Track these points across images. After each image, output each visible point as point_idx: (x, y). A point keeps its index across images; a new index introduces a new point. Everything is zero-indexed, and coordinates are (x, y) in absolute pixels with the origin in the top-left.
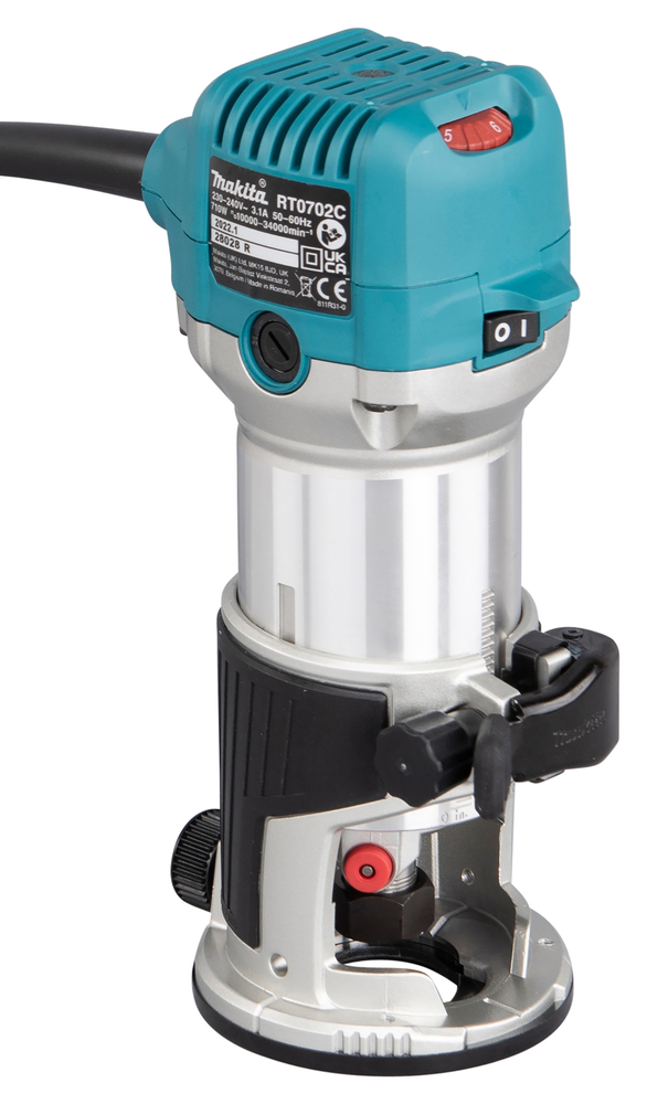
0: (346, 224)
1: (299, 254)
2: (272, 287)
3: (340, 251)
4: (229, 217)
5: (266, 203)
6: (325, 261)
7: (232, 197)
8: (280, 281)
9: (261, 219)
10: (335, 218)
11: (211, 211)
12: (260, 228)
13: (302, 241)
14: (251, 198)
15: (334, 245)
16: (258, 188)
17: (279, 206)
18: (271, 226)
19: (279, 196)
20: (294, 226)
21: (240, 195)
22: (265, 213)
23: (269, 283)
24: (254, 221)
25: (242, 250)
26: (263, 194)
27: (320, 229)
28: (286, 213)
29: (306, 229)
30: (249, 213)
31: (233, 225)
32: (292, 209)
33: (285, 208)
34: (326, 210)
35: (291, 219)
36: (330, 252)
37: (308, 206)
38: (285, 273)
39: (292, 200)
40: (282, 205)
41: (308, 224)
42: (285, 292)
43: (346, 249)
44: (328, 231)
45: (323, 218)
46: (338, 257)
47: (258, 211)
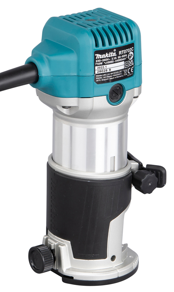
0: (133, 52)
1: (124, 65)
2: (117, 77)
3: (132, 59)
4: (104, 64)
5: (116, 55)
6: (130, 63)
7: (104, 58)
8: (119, 74)
9: (114, 60)
10: (132, 51)
11: (95, 66)
12: (114, 63)
13: (125, 61)
14: (111, 56)
15: (131, 58)
16: (113, 52)
17: (119, 54)
18: (117, 61)
19: (120, 52)
20: (123, 58)
21: (107, 57)
22: (116, 58)
23: (116, 76)
24: (113, 62)
25: (108, 71)
26: (115, 53)
27: (129, 55)
28: (121, 55)
29: (126, 57)
30: (111, 60)
31: (105, 66)
32: (123, 54)
33: (121, 54)
34: (130, 50)
35: (123, 56)
36: (130, 60)
37: (126, 51)
38: (121, 71)
39: (123, 51)
40: (120, 54)
41: (126, 55)
42: (120, 76)
43: (133, 58)
44: (130, 55)
45: (130, 52)
46: (132, 61)
47: (113, 58)
